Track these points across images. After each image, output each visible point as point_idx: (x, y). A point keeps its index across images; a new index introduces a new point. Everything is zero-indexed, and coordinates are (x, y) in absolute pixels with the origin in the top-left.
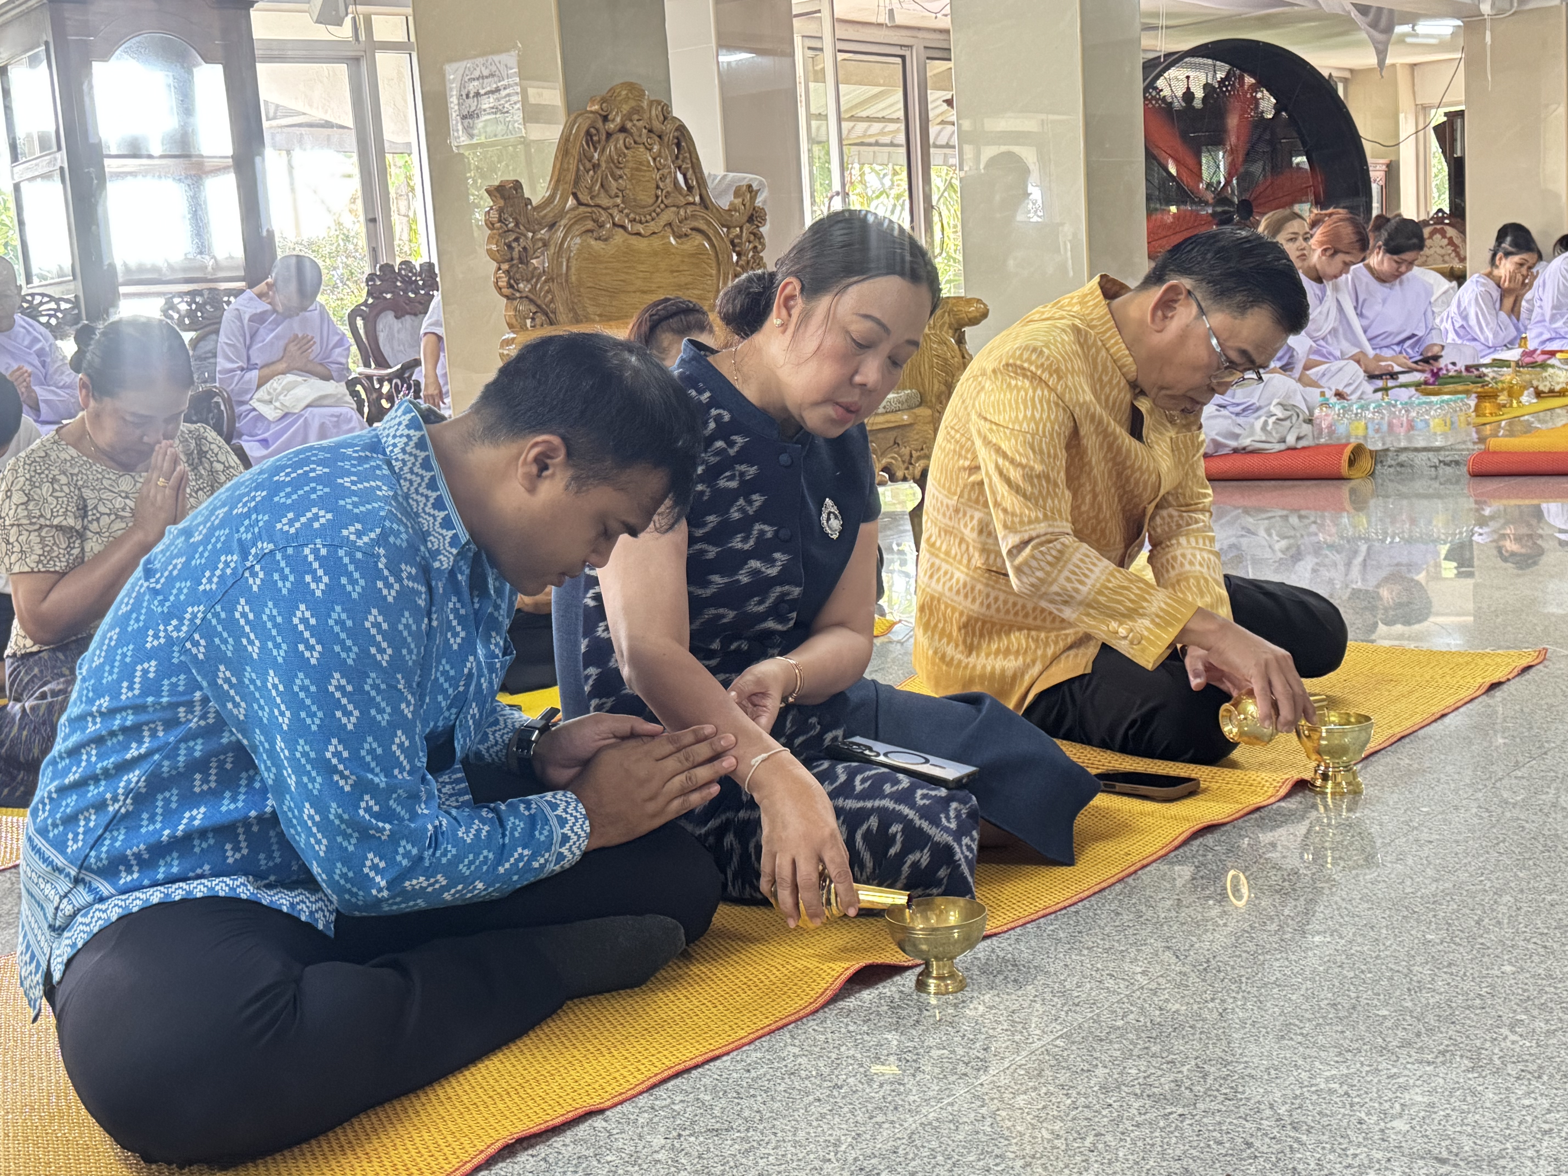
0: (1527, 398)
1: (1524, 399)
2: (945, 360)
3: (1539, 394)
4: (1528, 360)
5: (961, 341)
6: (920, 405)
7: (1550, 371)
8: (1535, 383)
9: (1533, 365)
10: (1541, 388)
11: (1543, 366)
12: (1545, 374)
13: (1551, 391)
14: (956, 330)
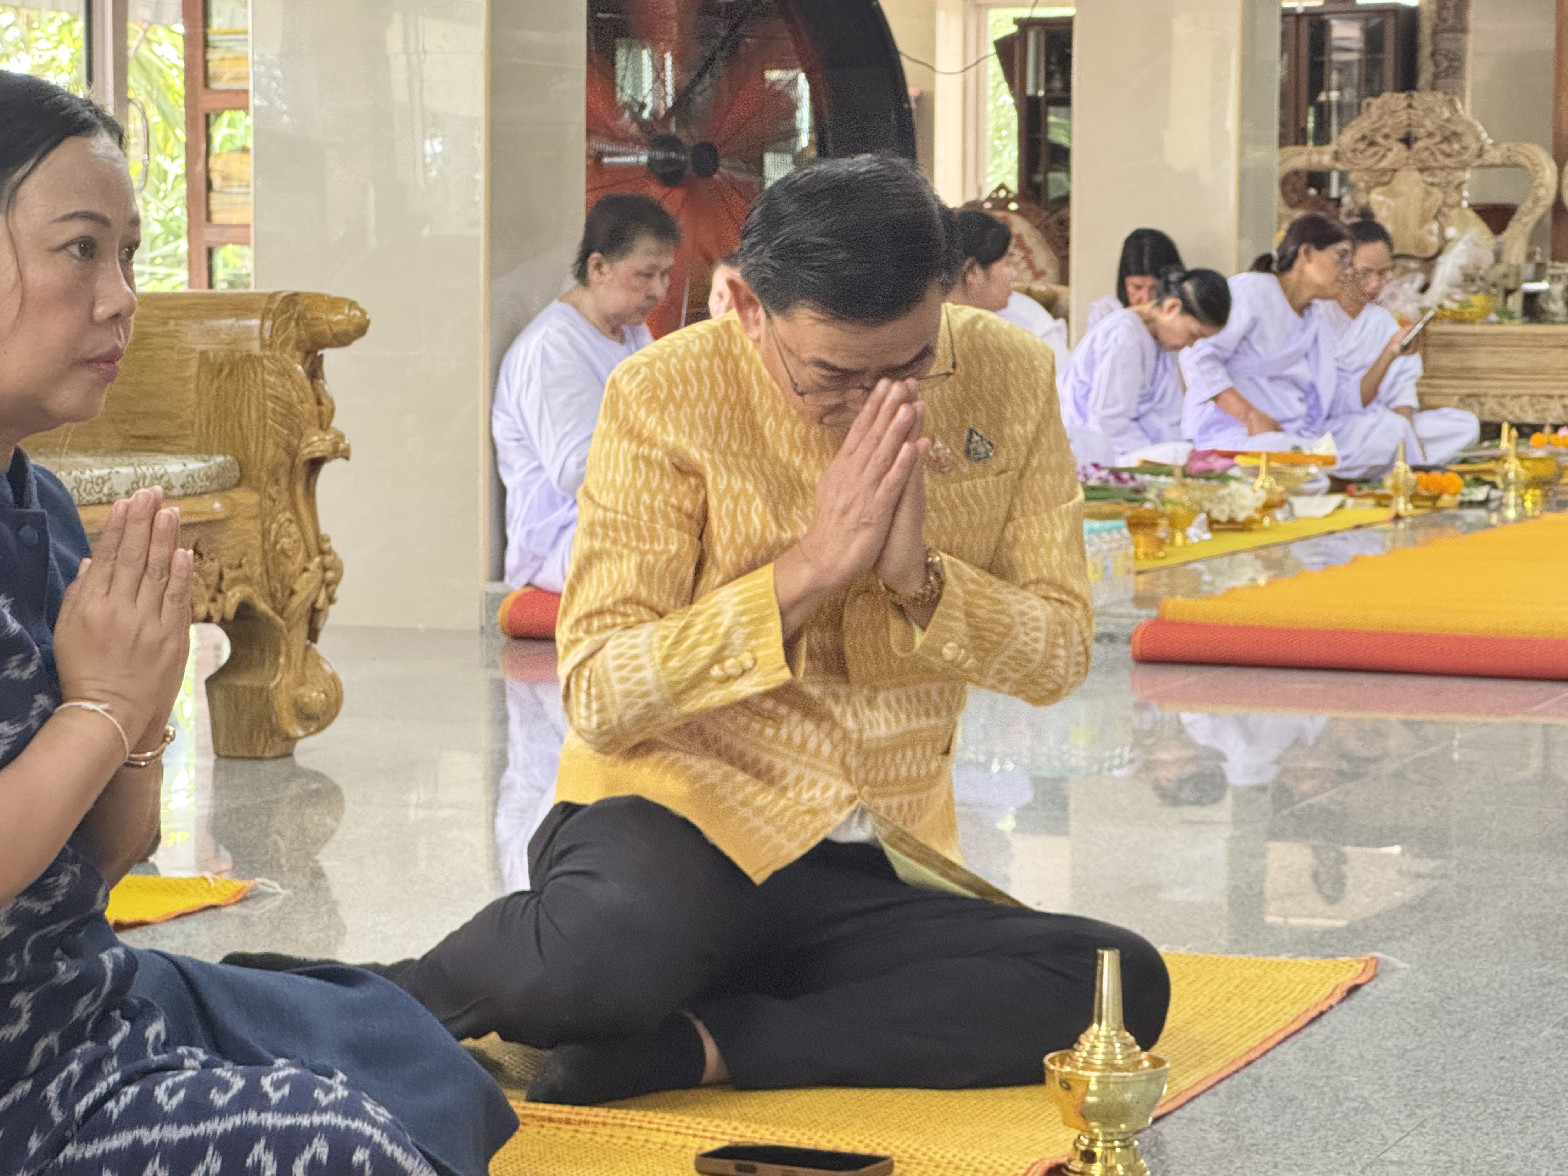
0: (1197, 532)
1: (1192, 531)
2: (289, 406)
3: (1212, 524)
4: (1200, 465)
5: (315, 372)
6: (238, 484)
7: (1233, 485)
8: (1207, 506)
9: (1207, 475)
10: (1216, 514)
11: (1224, 478)
12: (1223, 492)
13: (1232, 521)
14: (308, 353)
